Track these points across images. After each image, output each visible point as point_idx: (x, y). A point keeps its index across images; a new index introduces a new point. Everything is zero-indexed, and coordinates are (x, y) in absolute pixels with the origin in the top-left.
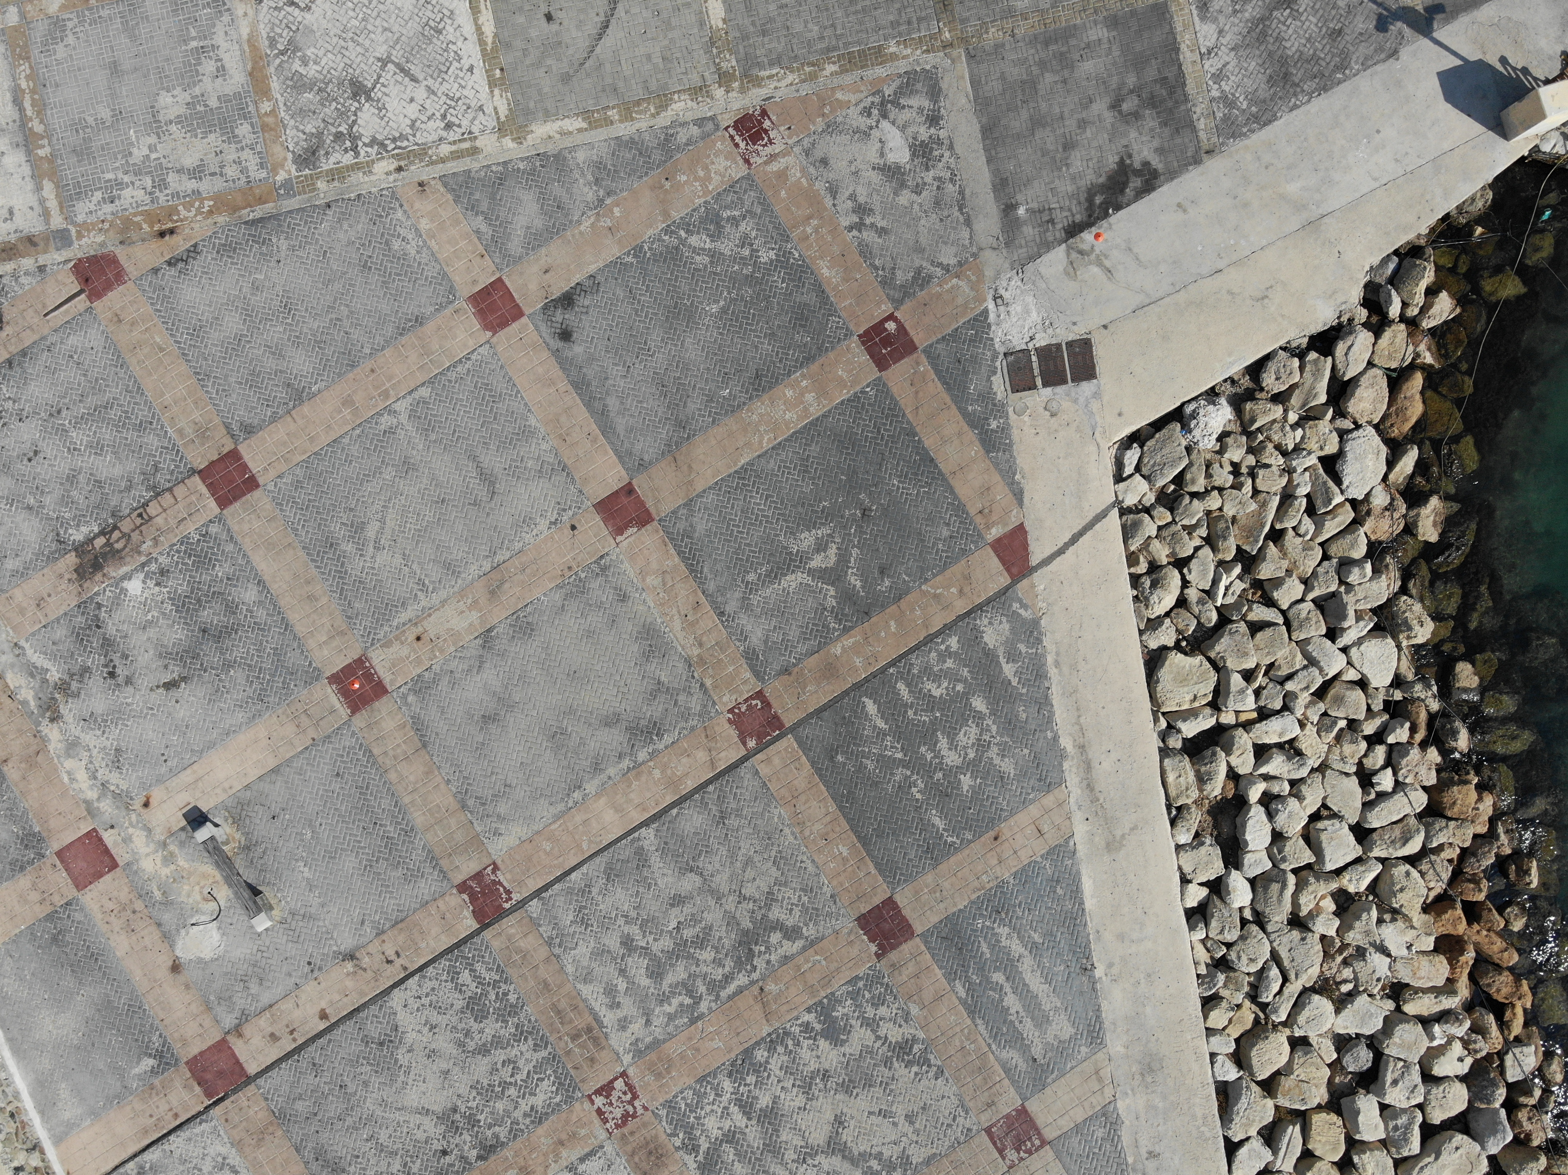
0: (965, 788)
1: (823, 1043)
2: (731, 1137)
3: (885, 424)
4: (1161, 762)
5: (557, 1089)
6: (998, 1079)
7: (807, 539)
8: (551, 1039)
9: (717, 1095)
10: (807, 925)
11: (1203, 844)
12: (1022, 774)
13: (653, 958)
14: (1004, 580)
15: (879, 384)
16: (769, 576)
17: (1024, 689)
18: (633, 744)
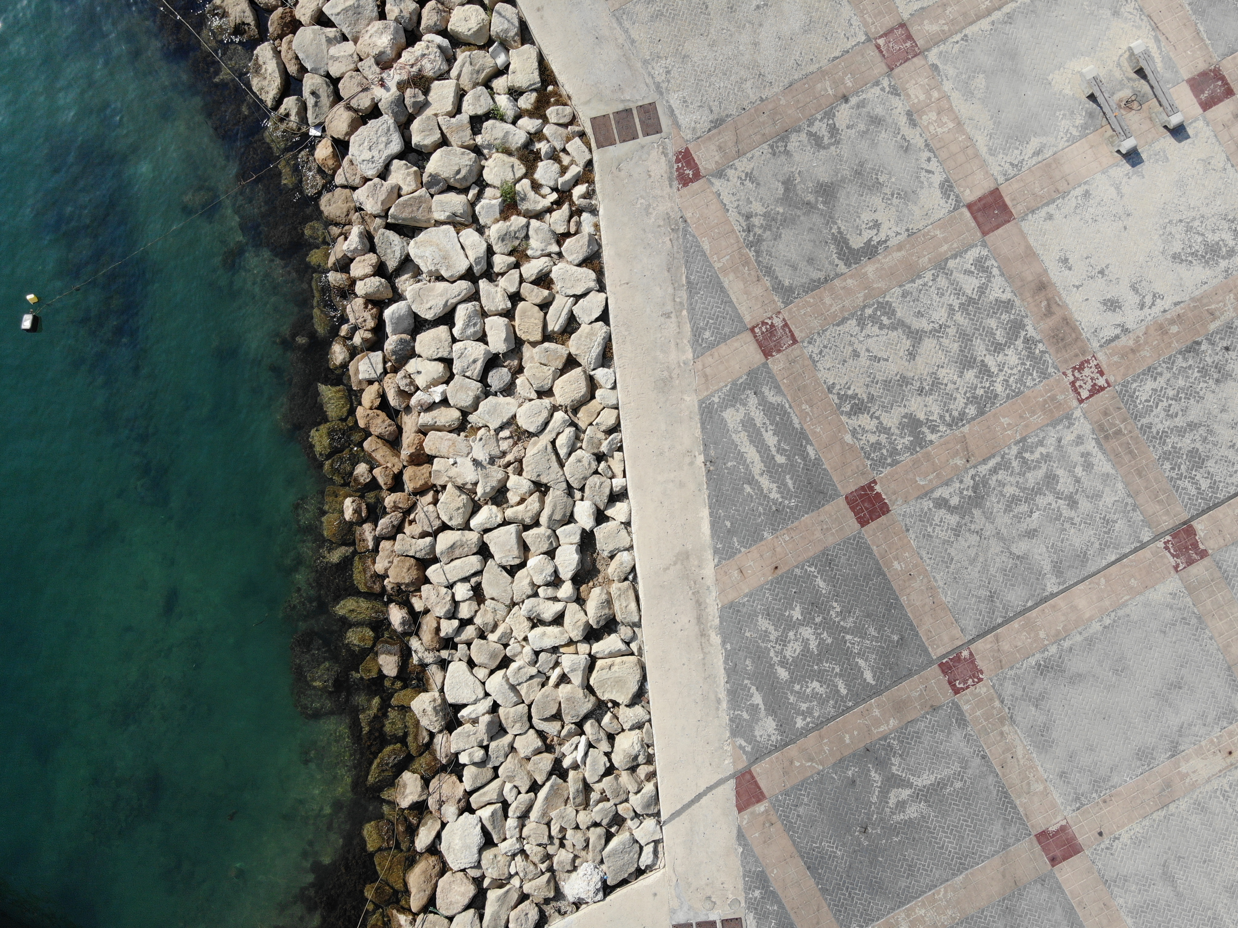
0: (798, 608)
1: (922, 416)
2: (998, 348)
3: (844, 899)
4: (640, 618)
5: (1134, 393)
6: (785, 381)
7: (912, 812)
8: (1138, 431)
9: (1007, 381)
10: (930, 509)
11: (611, 552)
12: (752, 616)
13: (1053, 490)
14: (757, 770)
16: (944, 784)
17: (746, 682)
18: (1060, 658)
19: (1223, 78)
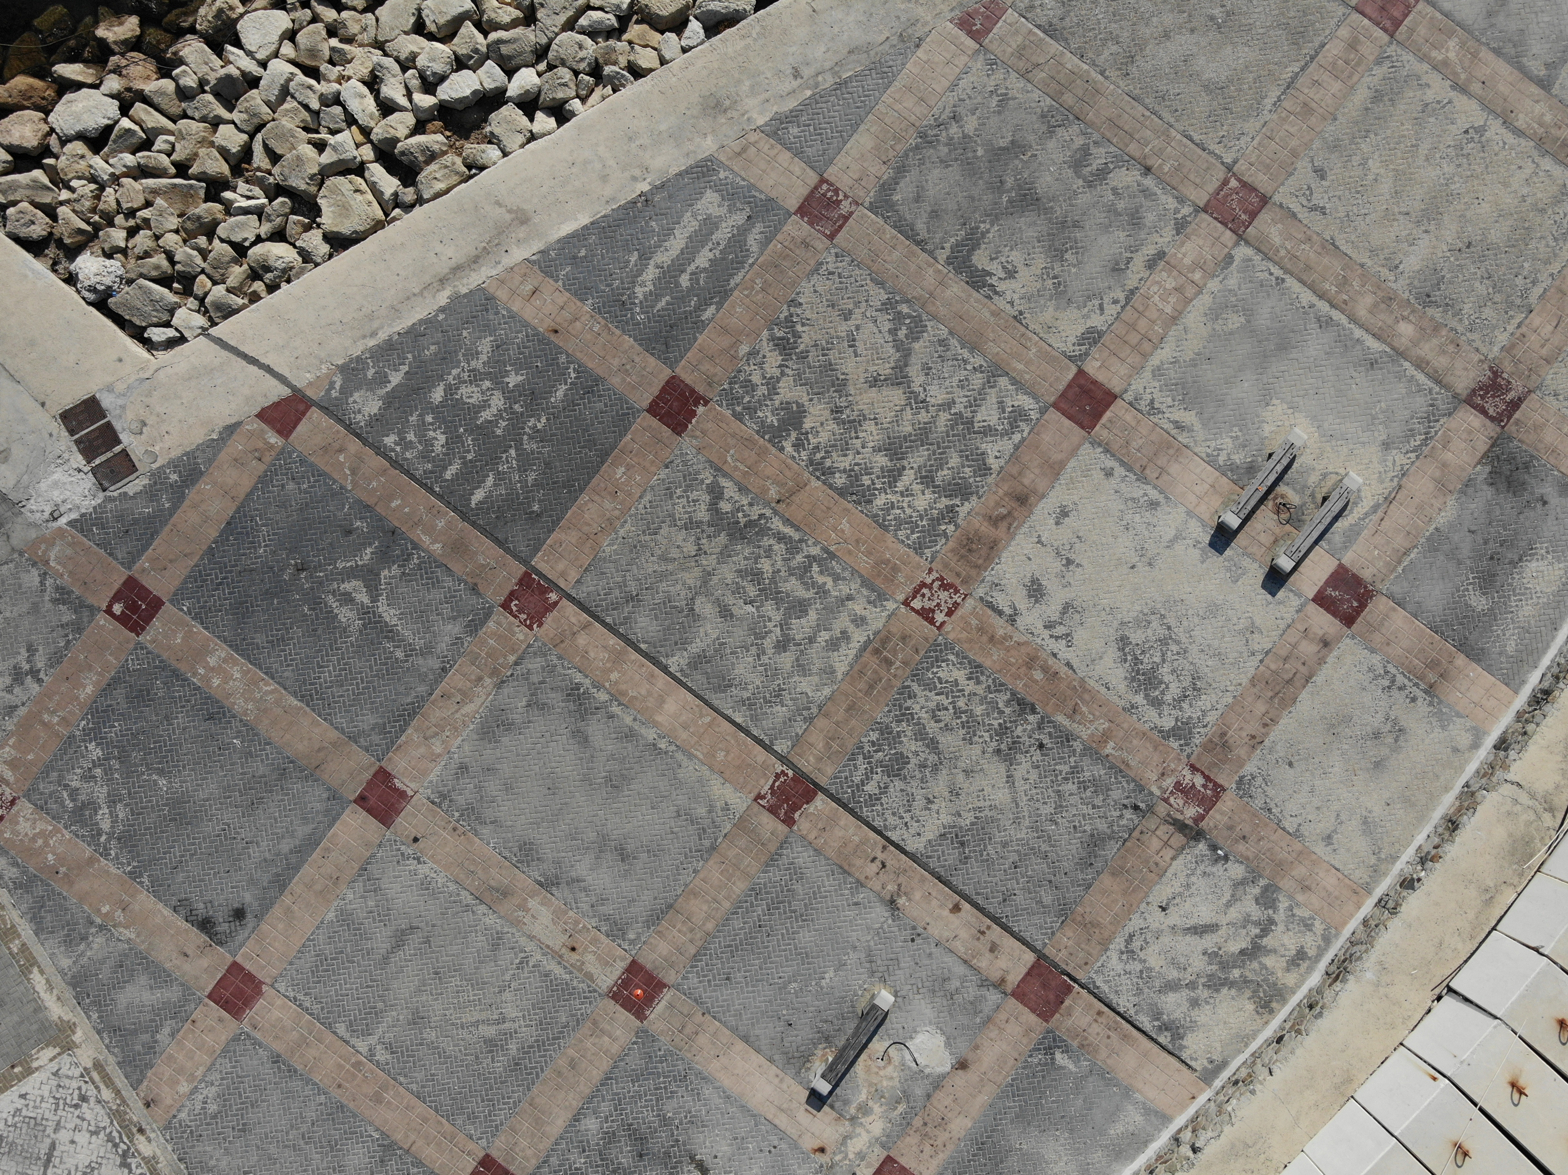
0: (520, 378)
1: (807, 424)
2: (927, 479)
3: (212, 580)
4: (428, 201)
5: (943, 661)
6: (779, 246)
7: (345, 614)
8: (899, 684)
9: (893, 508)
10: (702, 481)
11: (492, 133)
12: (488, 329)
13: (787, 616)
14: (314, 414)
15: (176, 600)
16: (393, 637)
17: (410, 356)
18: (597, 708)
19: (1362, 606)
